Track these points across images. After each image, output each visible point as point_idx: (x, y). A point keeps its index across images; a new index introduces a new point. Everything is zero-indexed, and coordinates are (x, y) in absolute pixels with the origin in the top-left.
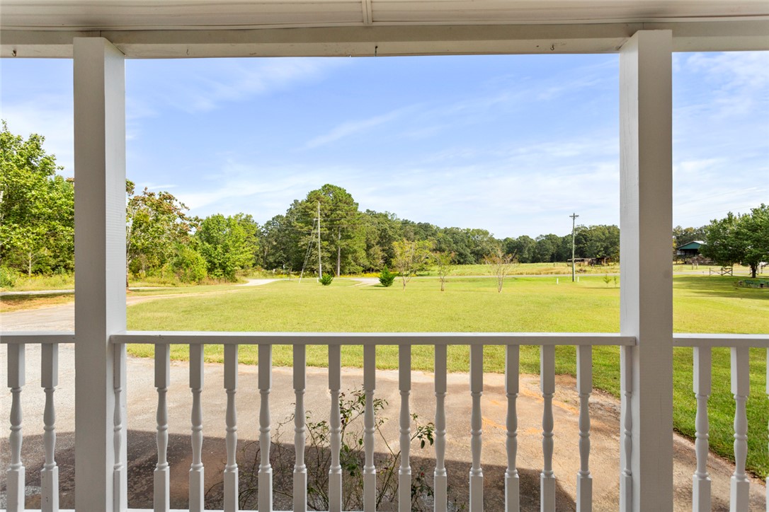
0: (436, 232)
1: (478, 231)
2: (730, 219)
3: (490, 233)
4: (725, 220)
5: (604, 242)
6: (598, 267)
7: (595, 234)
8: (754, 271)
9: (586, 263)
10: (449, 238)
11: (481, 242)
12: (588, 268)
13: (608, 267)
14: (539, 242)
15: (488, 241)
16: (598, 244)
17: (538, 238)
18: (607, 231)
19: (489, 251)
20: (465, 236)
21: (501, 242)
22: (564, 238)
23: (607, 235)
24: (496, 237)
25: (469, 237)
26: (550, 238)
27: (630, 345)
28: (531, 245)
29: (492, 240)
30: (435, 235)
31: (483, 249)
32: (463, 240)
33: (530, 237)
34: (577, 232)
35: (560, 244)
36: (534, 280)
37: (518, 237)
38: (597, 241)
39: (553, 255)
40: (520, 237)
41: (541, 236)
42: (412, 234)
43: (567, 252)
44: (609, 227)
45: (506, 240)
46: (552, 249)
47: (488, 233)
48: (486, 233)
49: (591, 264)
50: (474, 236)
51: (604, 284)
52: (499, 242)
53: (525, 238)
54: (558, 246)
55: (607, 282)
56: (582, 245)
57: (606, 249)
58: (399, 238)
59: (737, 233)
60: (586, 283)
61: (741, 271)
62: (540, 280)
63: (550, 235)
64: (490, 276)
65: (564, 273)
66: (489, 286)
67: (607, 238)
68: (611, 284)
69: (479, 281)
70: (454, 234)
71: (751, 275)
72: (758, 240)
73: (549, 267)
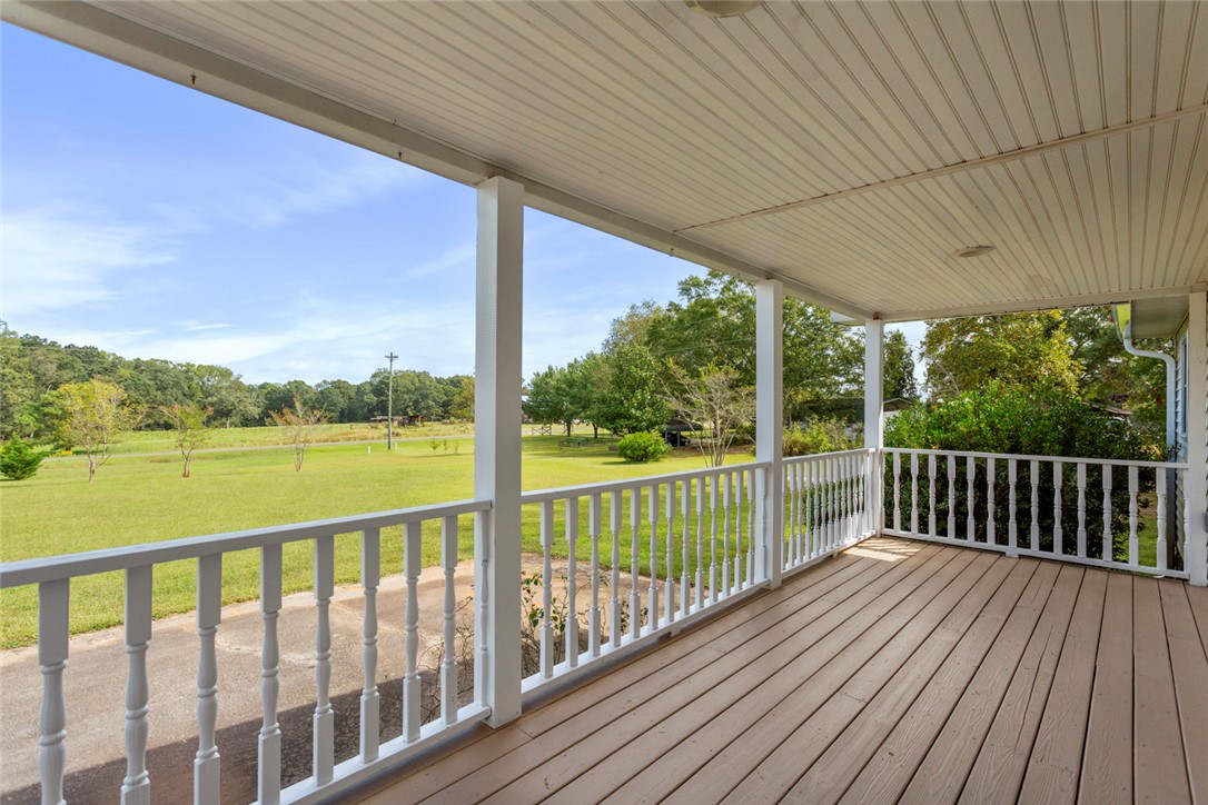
0: (114, 365)
1: (211, 370)
2: (550, 374)
3: (235, 374)
4: (546, 374)
5: (413, 394)
6: (412, 428)
7: (402, 382)
8: (569, 430)
9: (396, 423)
10: (145, 378)
11: (218, 390)
12: (401, 431)
13: (425, 429)
14: (322, 392)
15: (230, 387)
16: (406, 397)
17: (319, 385)
18: (417, 380)
19: (233, 404)
20: (182, 376)
21: (253, 389)
22: (359, 387)
23: (417, 385)
24: (246, 381)
25: (191, 379)
26: (339, 385)
27: (484, 509)
28: (308, 396)
29: (238, 386)
30: (112, 371)
31: (221, 401)
32: (177, 385)
33: (307, 383)
34: (378, 380)
35: (353, 395)
36: (331, 451)
37: (286, 382)
38: (404, 393)
39: (342, 412)
40: (289, 383)
41: (324, 381)
42: (54, 366)
43: (364, 407)
44: (419, 375)
45: (263, 387)
46: (342, 403)
47: (231, 374)
48: (226, 373)
49: (402, 424)
50: (201, 378)
51: (430, 451)
52: (251, 389)
53: (299, 385)
54: (350, 399)
55: (435, 448)
56: (383, 398)
57: (416, 403)
58: (17, 375)
59: (558, 389)
60: (407, 451)
61: (558, 429)
62: (342, 450)
63: (339, 381)
64: (254, 448)
65: (373, 439)
66: (260, 464)
67: (416, 389)
68: (440, 450)
69: (234, 457)
70: (156, 371)
71: (566, 434)
72: (574, 397)
73: (344, 431)
